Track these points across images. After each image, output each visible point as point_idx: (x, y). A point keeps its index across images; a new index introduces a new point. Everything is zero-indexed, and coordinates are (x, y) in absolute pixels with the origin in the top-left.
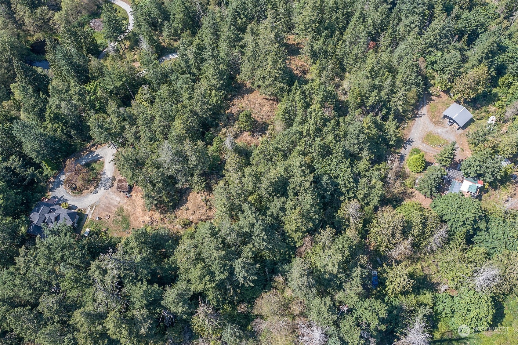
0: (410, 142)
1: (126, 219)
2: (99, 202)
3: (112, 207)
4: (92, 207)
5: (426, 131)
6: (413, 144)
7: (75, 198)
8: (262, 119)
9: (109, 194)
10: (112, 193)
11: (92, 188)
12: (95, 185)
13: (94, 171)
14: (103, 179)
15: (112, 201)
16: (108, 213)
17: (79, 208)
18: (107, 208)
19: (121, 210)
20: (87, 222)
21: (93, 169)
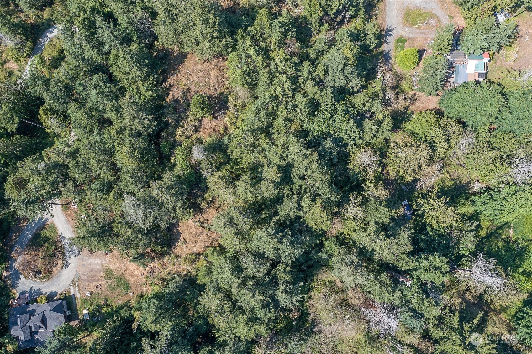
0: (389, 32)
1: (121, 279)
2: (77, 274)
3: (97, 274)
4: (74, 284)
5: (403, 9)
6: (394, 32)
7: (47, 283)
8: (216, 90)
9: (83, 260)
10: (86, 258)
11: (60, 263)
12: (61, 257)
13: (49, 241)
14: (66, 246)
15: (92, 267)
16: (96, 283)
17: (60, 292)
18: (92, 277)
19: (109, 272)
20: (79, 303)
21: (46, 239)
